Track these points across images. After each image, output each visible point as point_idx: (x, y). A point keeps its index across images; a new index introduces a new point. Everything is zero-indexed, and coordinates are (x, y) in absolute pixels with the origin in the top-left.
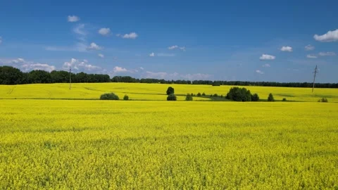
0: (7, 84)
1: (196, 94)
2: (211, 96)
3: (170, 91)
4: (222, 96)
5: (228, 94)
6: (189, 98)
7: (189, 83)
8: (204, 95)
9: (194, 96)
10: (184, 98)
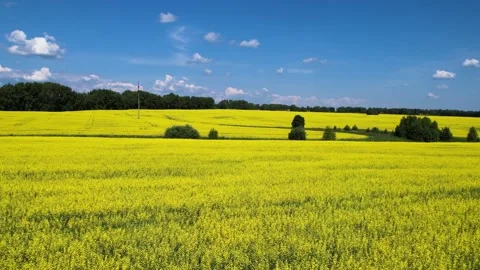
0: (50, 110)
1: (342, 127)
2: (368, 131)
3: (298, 122)
4: (386, 132)
5: (397, 128)
6: (329, 134)
7: (332, 110)
8: (355, 128)
9: (339, 130)
10: (320, 135)
